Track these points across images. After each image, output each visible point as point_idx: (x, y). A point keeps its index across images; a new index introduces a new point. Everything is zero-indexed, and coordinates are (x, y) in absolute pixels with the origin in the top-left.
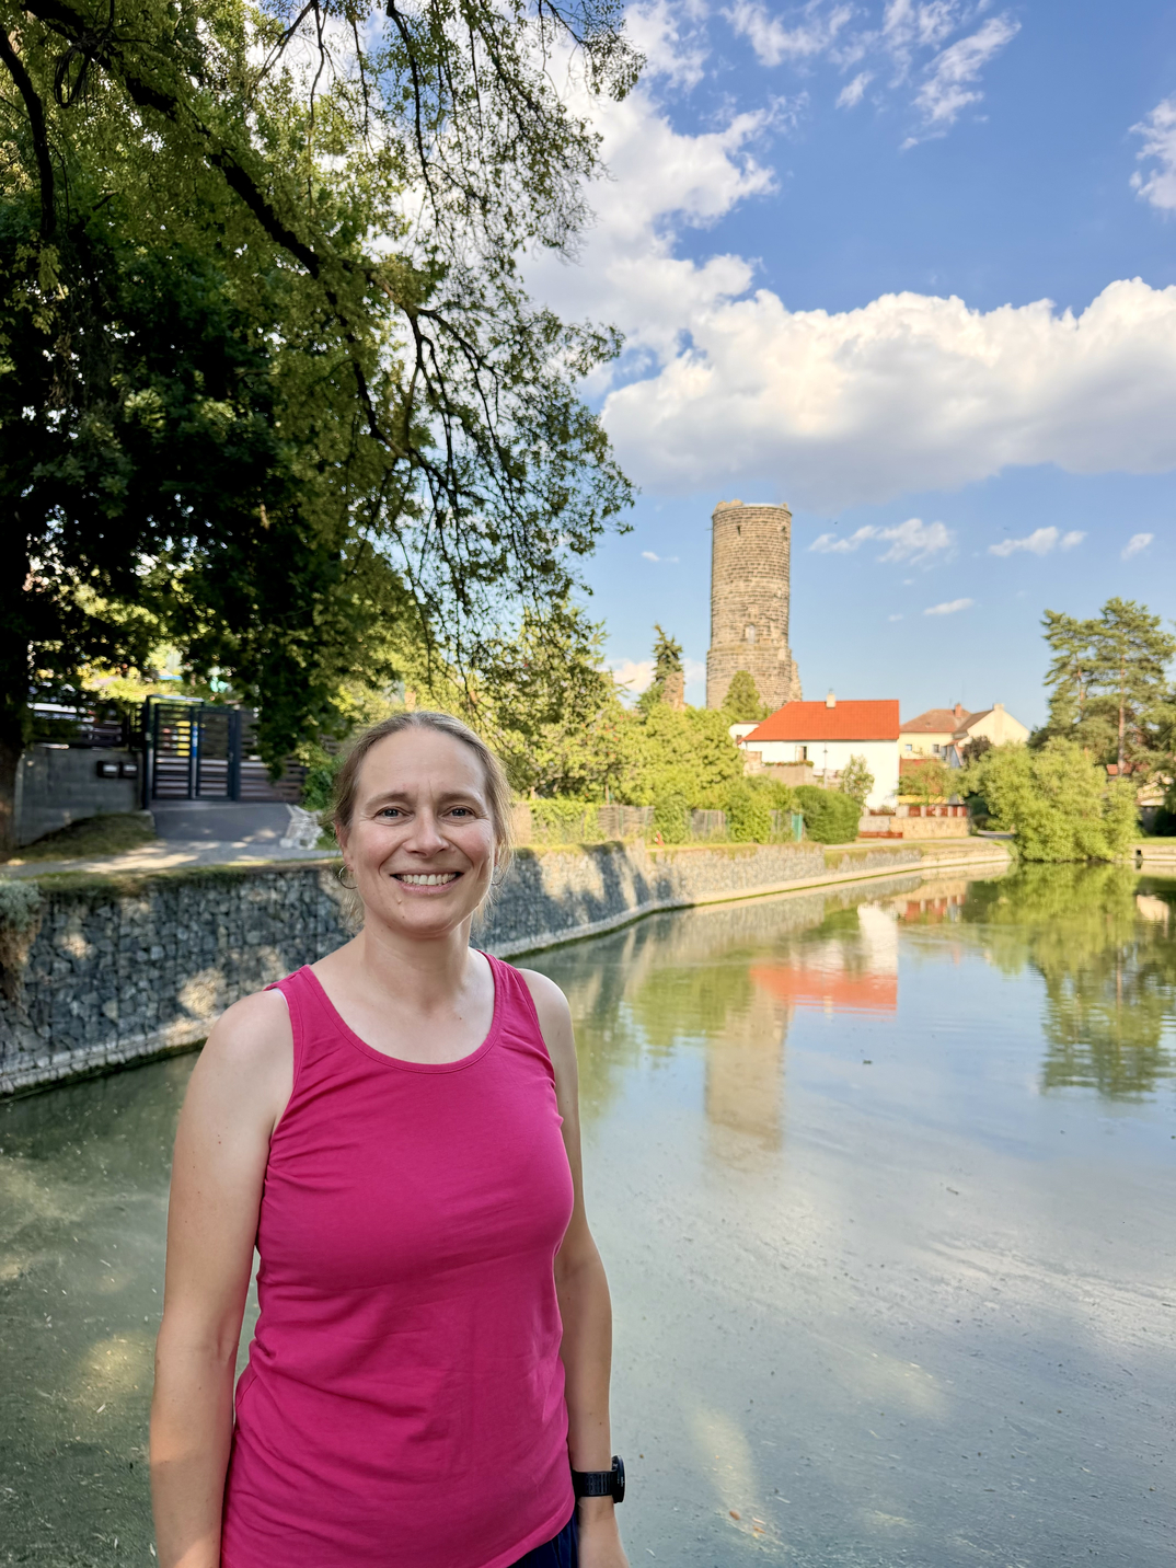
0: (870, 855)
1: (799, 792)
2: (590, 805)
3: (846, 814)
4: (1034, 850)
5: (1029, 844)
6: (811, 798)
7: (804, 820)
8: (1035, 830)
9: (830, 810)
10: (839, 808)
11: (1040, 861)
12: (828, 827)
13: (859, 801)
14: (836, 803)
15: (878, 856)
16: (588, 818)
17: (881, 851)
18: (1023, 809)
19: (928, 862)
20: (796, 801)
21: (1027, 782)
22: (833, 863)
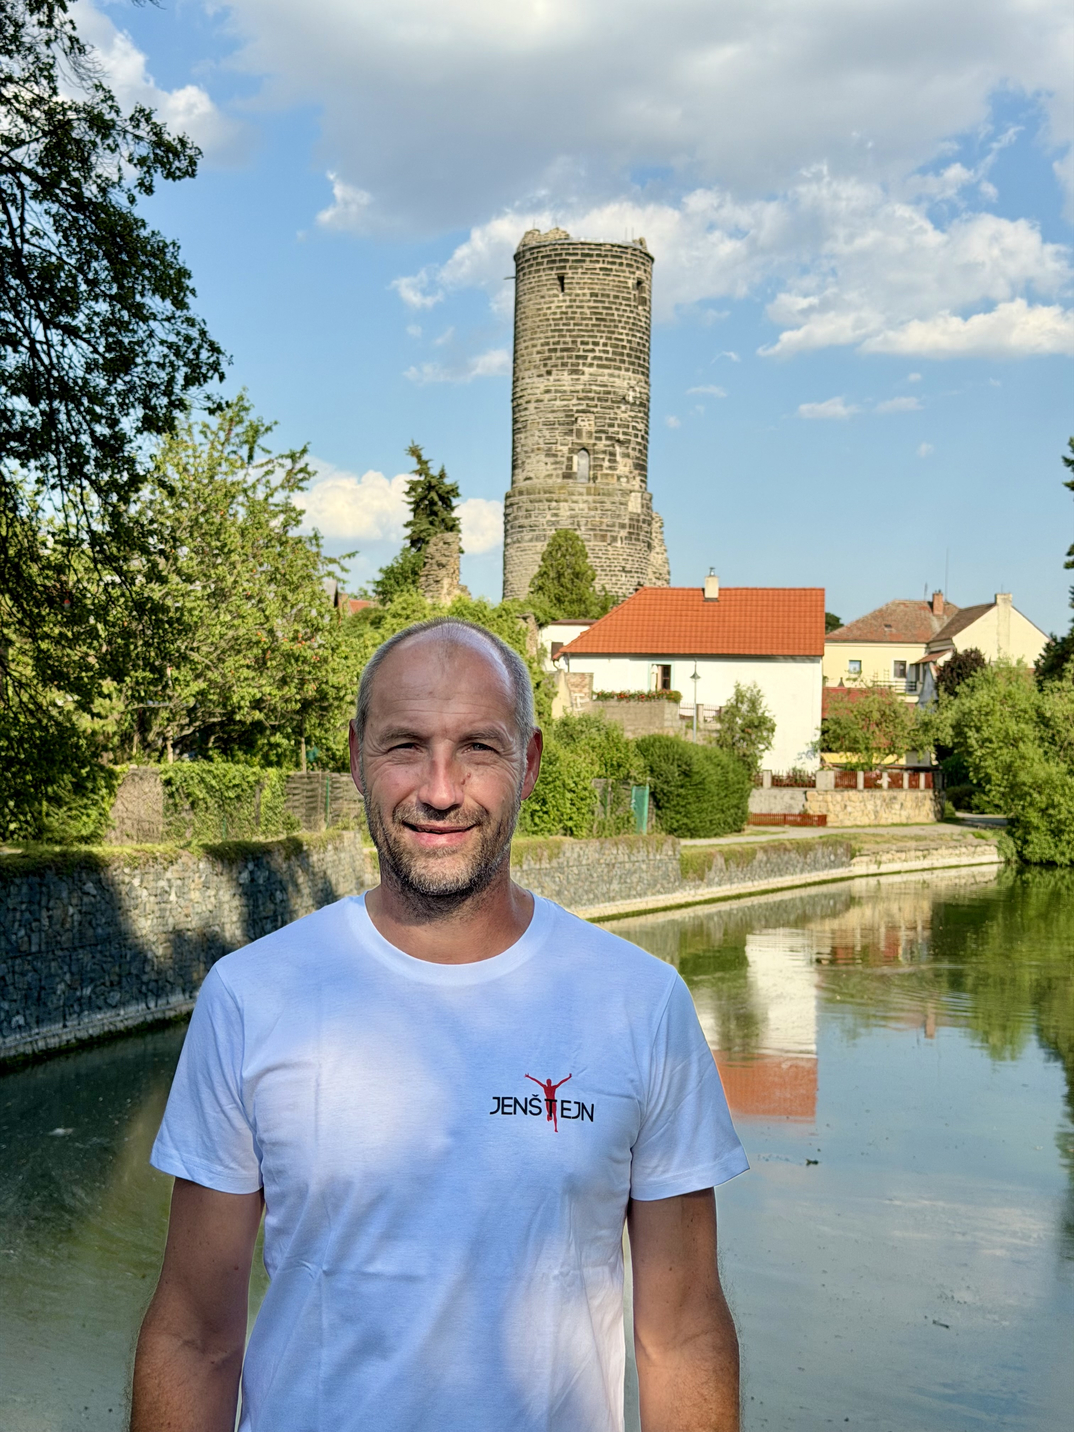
0: (760, 856)
1: (644, 747)
2: (272, 772)
3: (725, 784)
4: (1041, 846)
5: (1033, 837)
6: (666, 758)
7: (653, 794)
8: (1043, 811)
9: (696, 778)
10: (713, 775)
11: (1049, 865)
12: (693, 808)
13: (748, 763)
14: (709, 767)
15: (774, 857)
16: (267, 792)
17: (780, 848)
18: (1023, 777)
19: (860, 866)
20: (641, 762)
21: (1029, 730)
22: (694, 870)
